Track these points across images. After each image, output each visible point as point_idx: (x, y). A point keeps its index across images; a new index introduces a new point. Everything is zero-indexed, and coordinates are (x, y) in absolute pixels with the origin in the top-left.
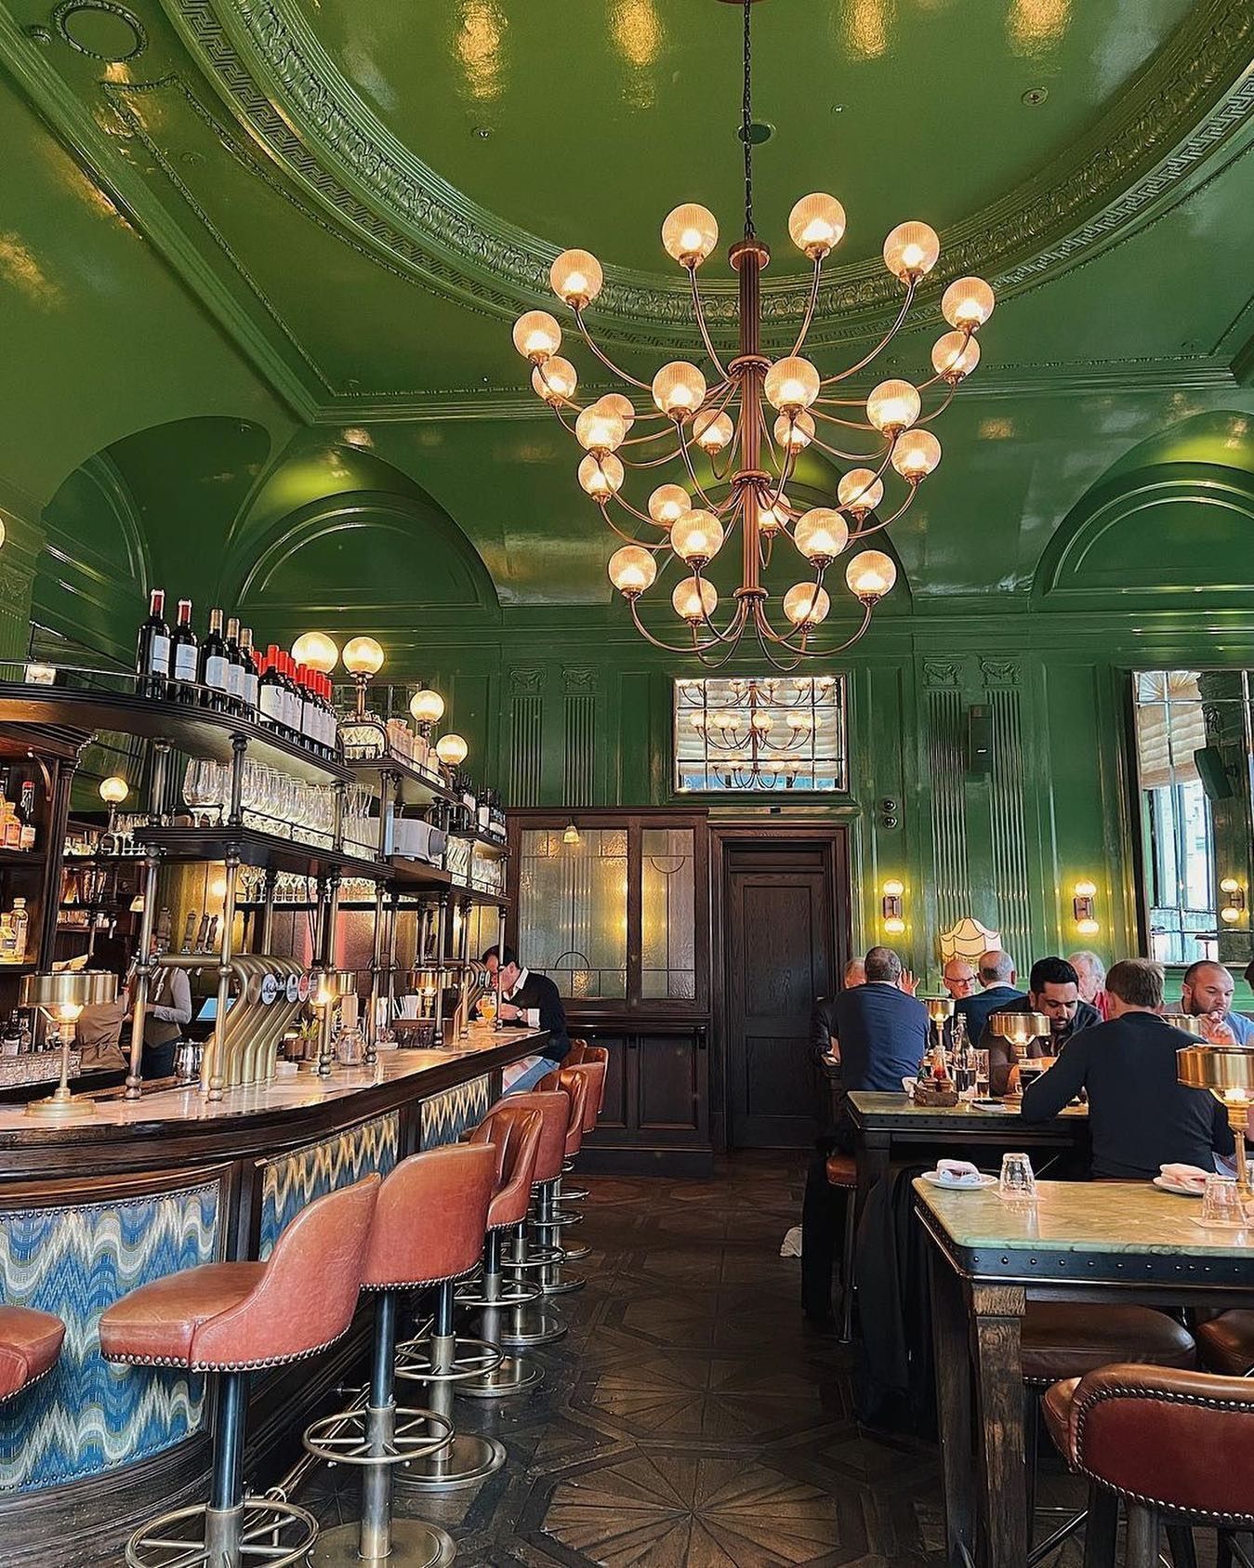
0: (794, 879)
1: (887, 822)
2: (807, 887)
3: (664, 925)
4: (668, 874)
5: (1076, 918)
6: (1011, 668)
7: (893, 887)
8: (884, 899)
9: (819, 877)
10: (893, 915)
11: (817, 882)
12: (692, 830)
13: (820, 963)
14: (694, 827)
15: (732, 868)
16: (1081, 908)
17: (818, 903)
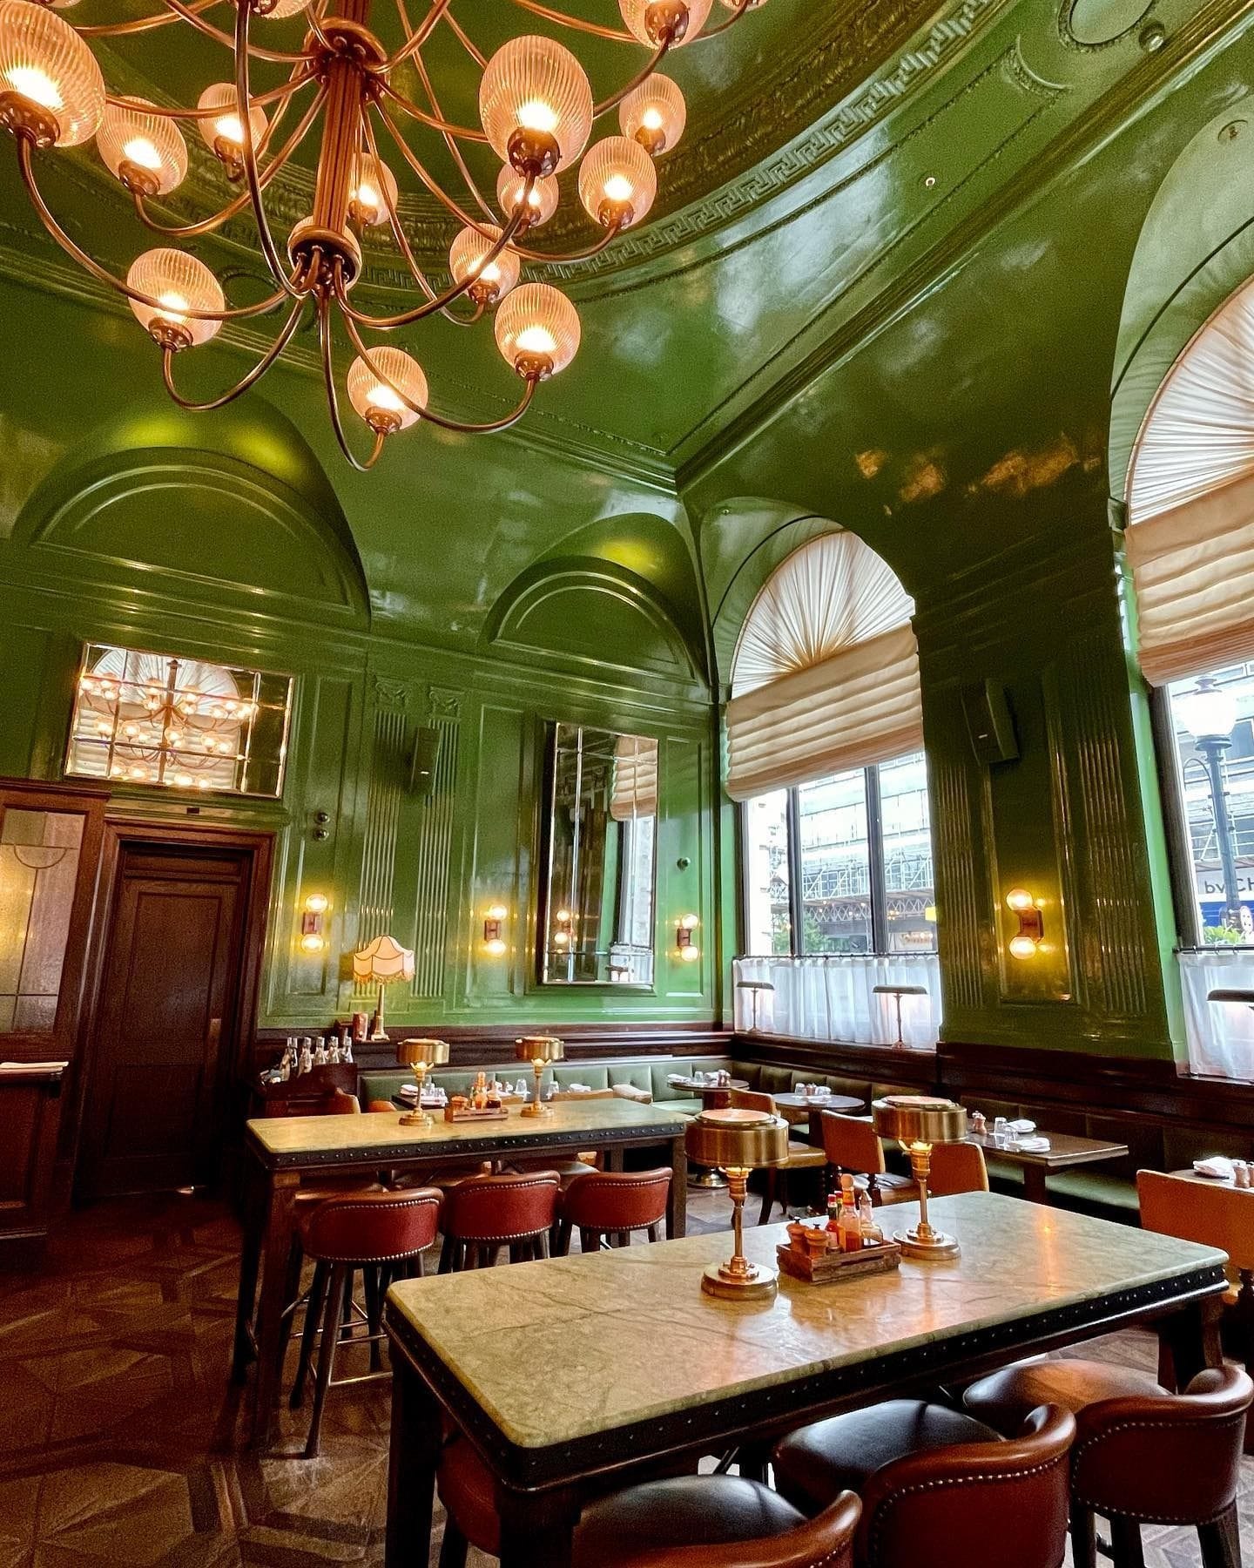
0: (200, 889)
1: (318, 834)
2: (216, 898)
3: (22, 935)
4: (37, 869)
5: (485, 938)
6: (454, 701)
7: (318, 902)
8: (304, 914)
9: (233, 889)
10: (313, 931)
11: (229, 893)
12: (83, 816)
13: (220, 981)
14: (86, 813)
15: (128, 872)
16: (490, 930)
17: (228, 914)
